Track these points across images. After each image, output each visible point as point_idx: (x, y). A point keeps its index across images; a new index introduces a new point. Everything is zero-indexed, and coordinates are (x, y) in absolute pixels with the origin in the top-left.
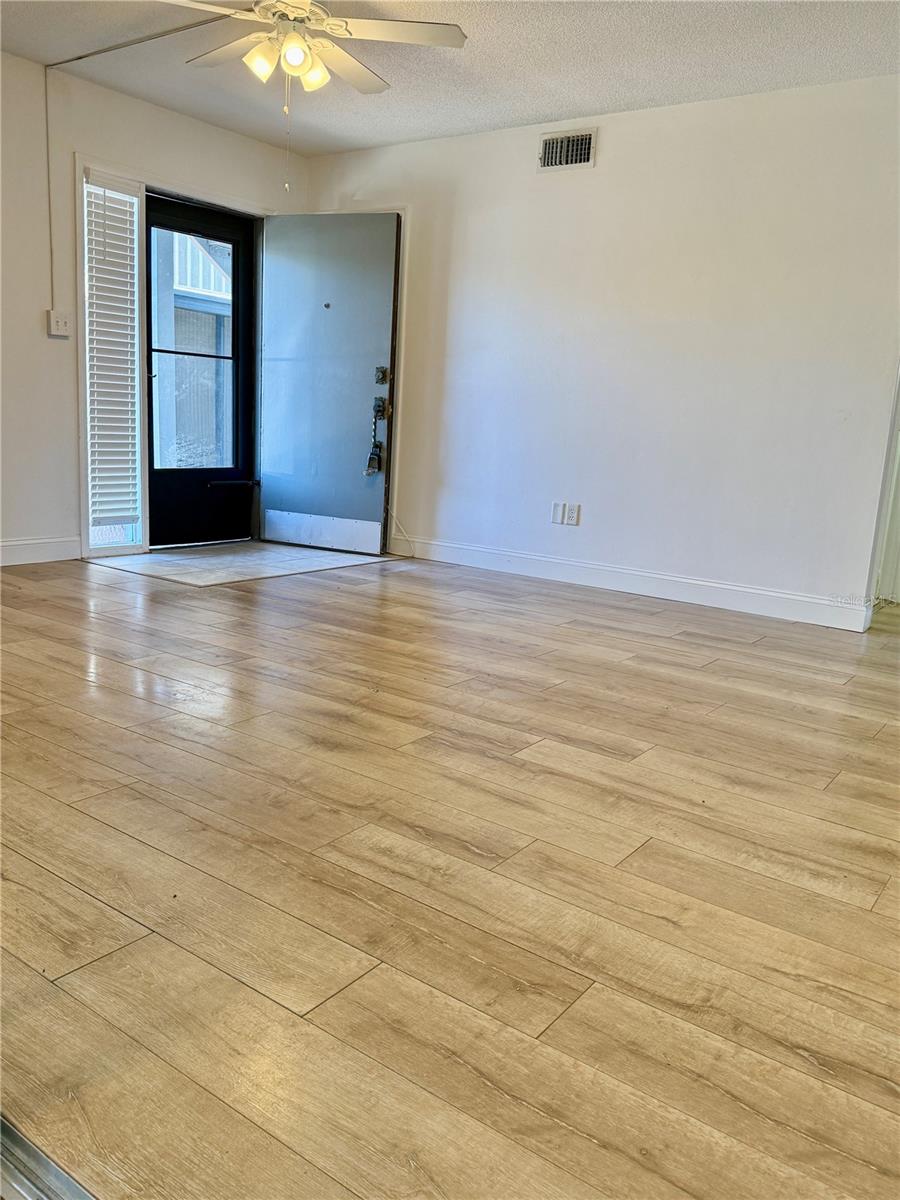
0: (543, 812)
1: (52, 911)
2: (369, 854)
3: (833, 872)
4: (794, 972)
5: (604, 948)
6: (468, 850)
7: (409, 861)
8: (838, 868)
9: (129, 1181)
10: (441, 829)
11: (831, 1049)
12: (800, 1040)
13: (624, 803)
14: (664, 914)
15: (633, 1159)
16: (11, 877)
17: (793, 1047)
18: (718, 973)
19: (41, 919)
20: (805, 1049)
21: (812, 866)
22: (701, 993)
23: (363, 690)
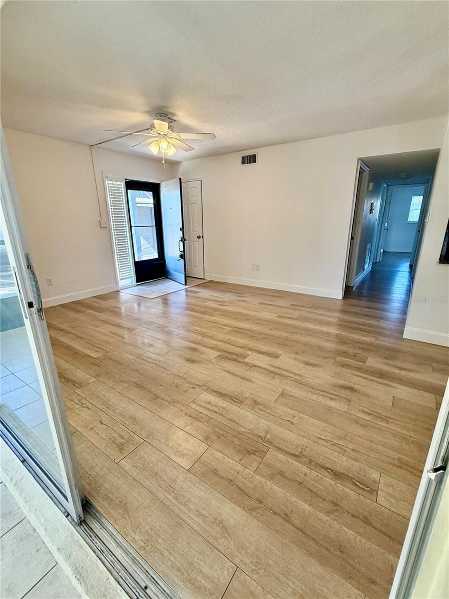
0: (253, 383)
1: (116, 435)
2: (204, 404)
3: (335, 397)
4: (325, 439)
5: (272, 435)
6: (232, 399)
7: (216, 406)
8: (337, 396)
9: (142, 540)
10: (224, 392)
11: (338, 469)
12: (328, 466)
13: (276, 376)
14: (289, 419)
15: (283, 518)
16: (104, 423)
17: (326, 469)
18: (304, 441)
19: (113, 439)
20: (330, 469)
21: (330, 396)
22: (300, 450)
23: (200, 338)
